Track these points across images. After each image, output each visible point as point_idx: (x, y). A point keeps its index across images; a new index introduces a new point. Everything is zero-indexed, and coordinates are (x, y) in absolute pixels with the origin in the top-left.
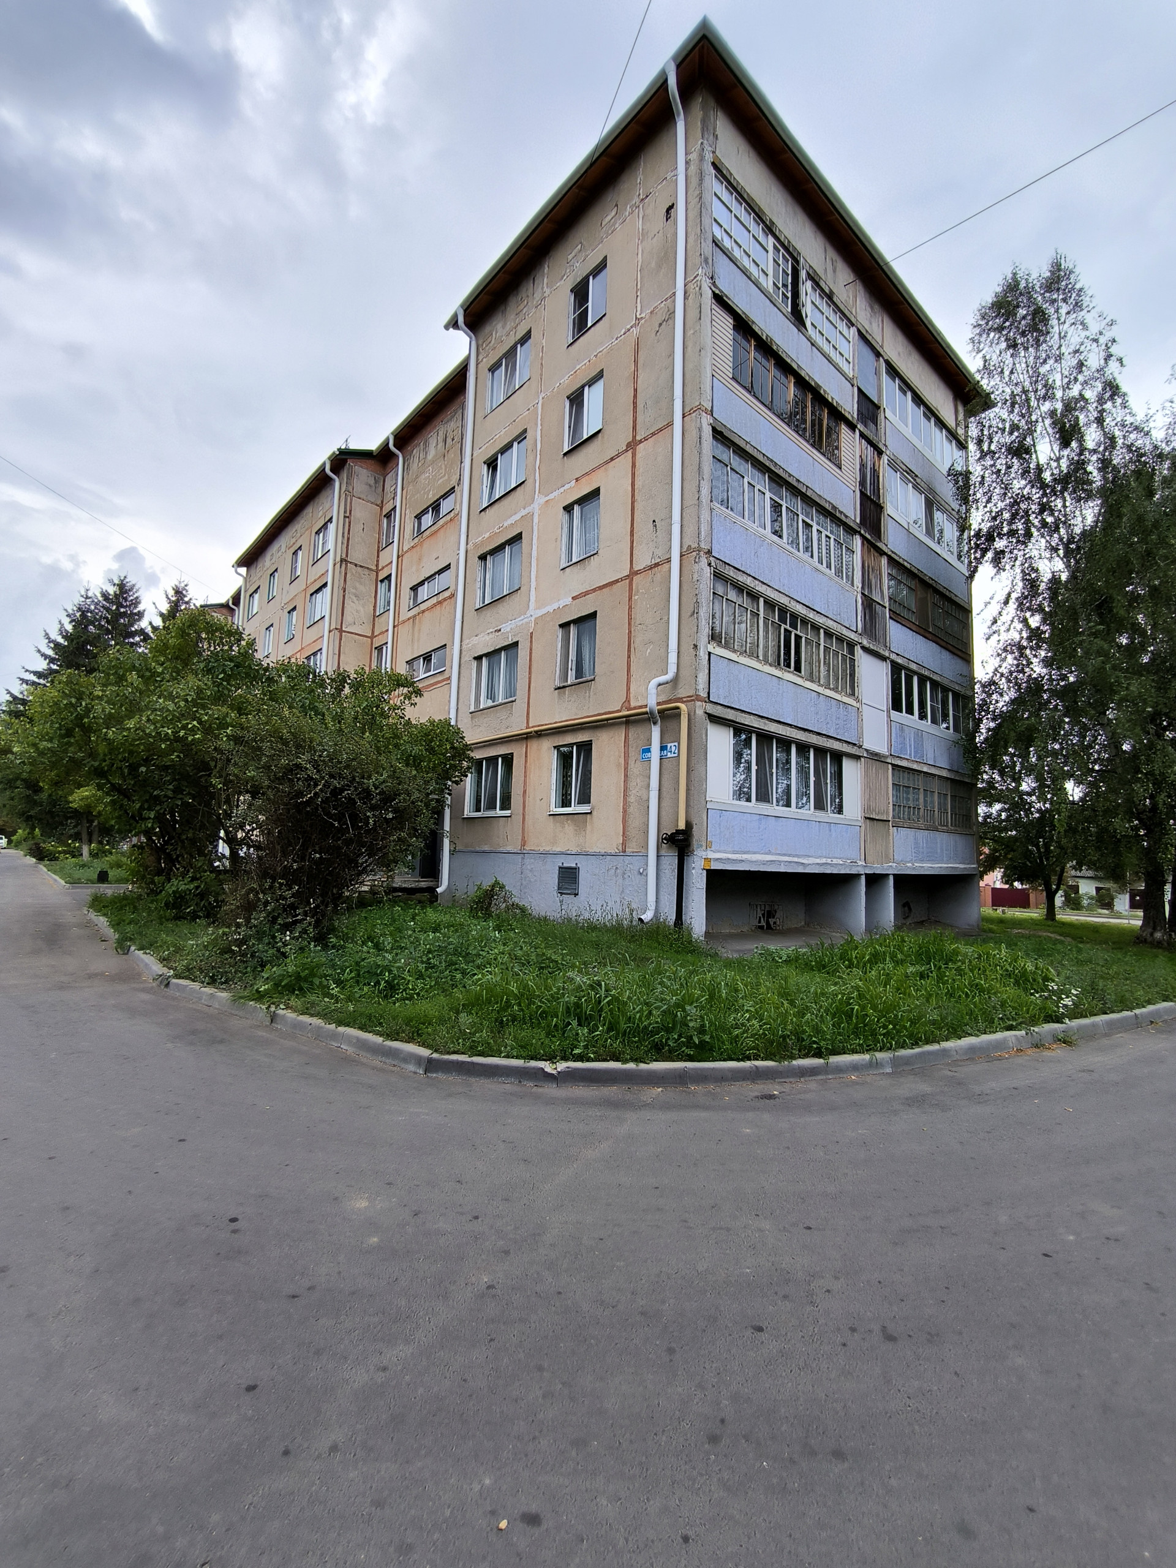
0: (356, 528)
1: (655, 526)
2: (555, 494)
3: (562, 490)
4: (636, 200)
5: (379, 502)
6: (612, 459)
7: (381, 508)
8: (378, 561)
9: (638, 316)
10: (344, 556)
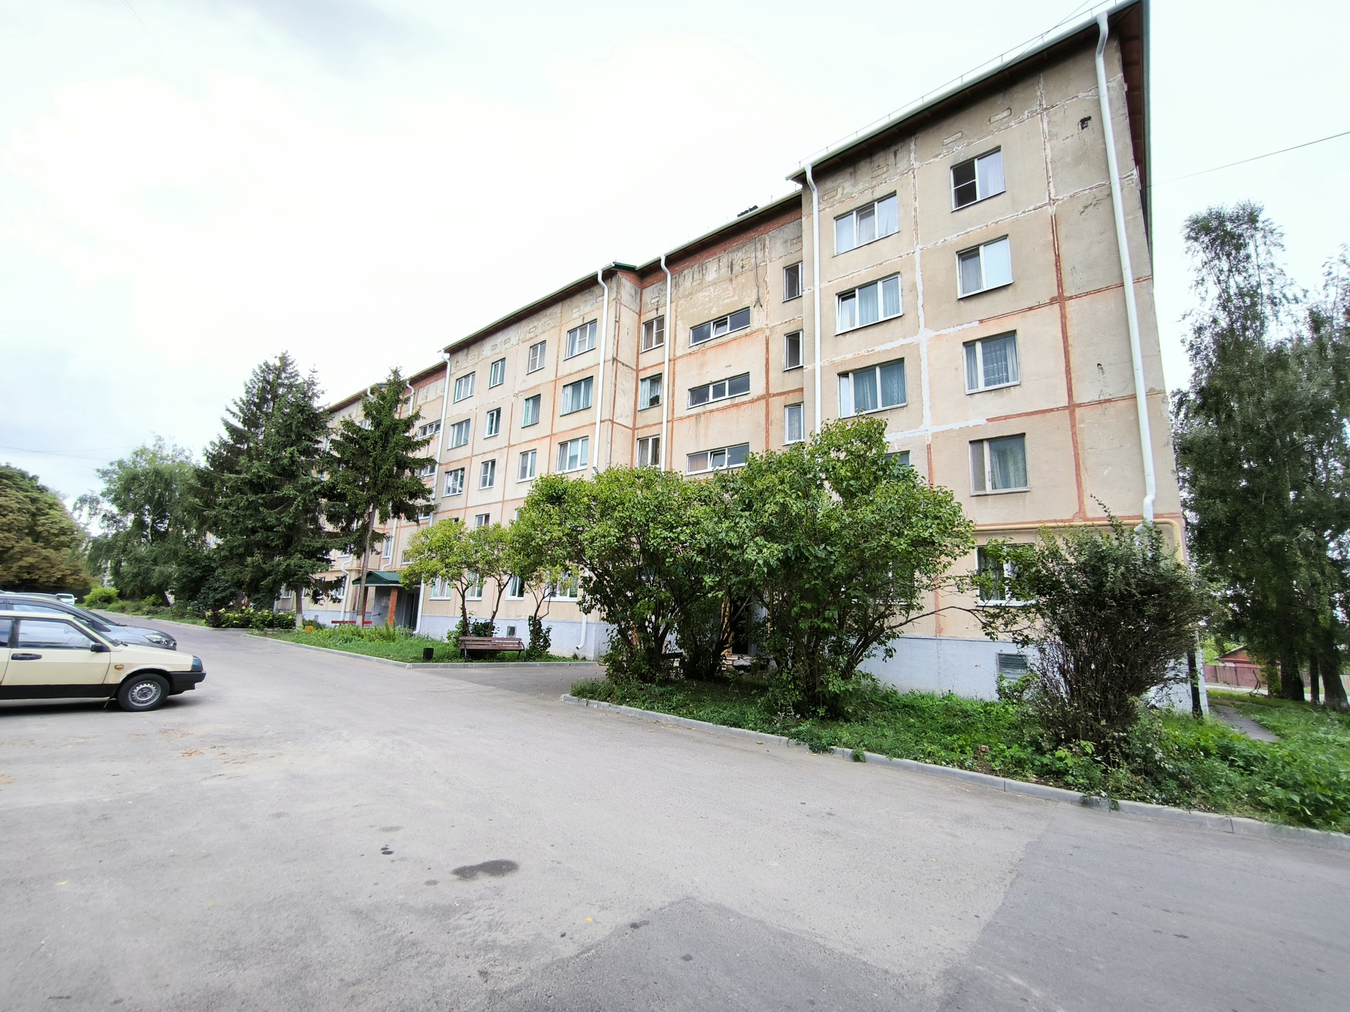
0: (623, 332)
1: (1102, 369)
2: (952, 330)
3: (960, 328)
4: (1036, 107)
5: (638, 311)
6: (1031, 309)
7: (640, 316)
8: (638, 362)
9: (1052, 197)
10: (615, 356)
